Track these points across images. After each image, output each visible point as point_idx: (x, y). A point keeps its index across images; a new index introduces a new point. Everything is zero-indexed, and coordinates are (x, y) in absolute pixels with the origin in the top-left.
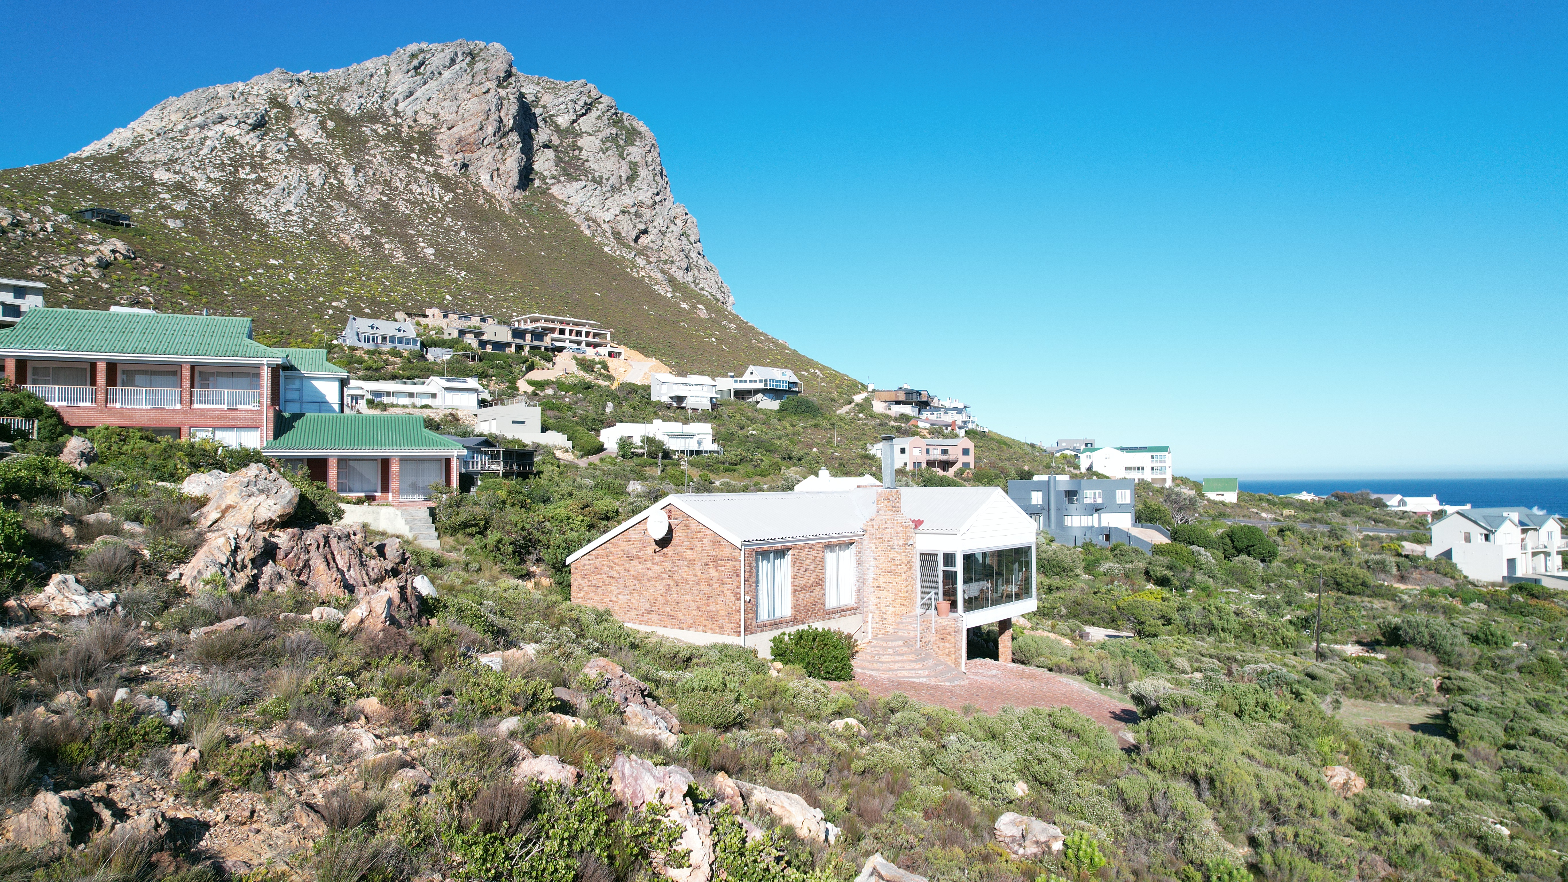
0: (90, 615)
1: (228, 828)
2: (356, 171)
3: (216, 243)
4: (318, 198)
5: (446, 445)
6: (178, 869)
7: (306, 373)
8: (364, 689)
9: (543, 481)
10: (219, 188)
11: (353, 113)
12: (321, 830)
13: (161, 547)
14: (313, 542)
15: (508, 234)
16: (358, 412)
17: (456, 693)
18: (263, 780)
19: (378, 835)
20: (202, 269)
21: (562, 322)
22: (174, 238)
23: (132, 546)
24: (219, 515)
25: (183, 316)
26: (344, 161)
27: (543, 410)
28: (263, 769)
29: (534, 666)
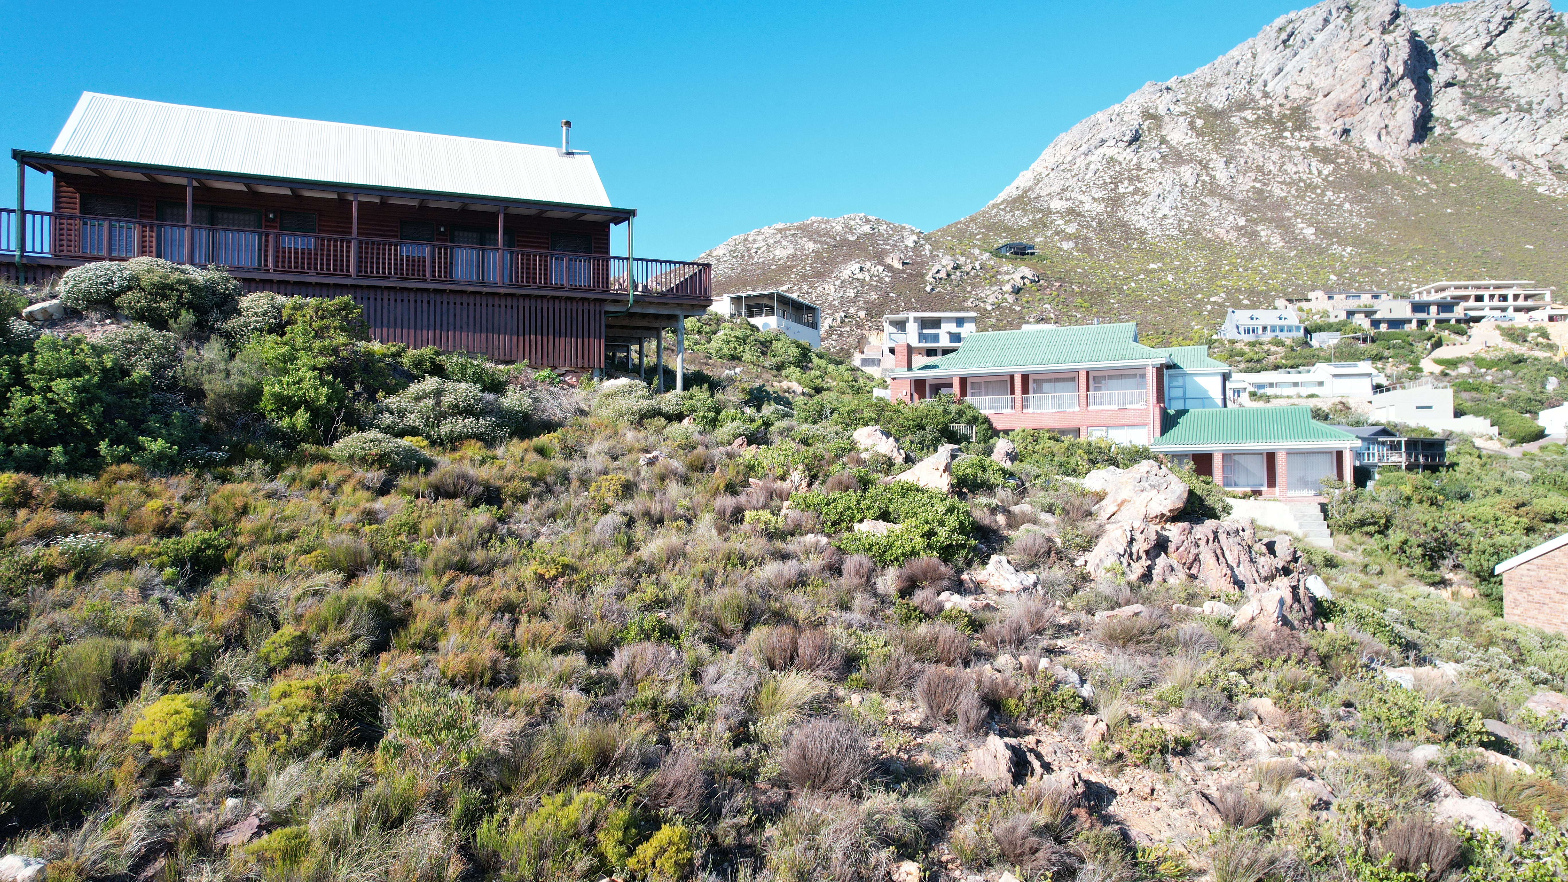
0: (1019, 591)
1: (1131, 800)
2: (1227, 163)
3: (1102, 257)
4: (1191, 197)
5: (1337, 437)
6: (1092, 826)
7: (1188, 369)
8: (1257, 689)
9: (1459, 474)
10: (1103, 206)
11: (1221, 106)
12: (1216, 821)
13: (1069, 536)
14: (1202, 537)
15: (1403, 197)
16: (1241, 405)
17: (1359, 707)
18: (1161, 762)
19: (1274, 841)
20: (1092, 282)
21: (1478, 287)
22: (1068, 258)
23: (1047, 535)
24: (1116, 509)
25: (1078, 327)
26: (1214, 156)
27: (1456, 392)
28: (1161, 751)
29: (1456, 689)
